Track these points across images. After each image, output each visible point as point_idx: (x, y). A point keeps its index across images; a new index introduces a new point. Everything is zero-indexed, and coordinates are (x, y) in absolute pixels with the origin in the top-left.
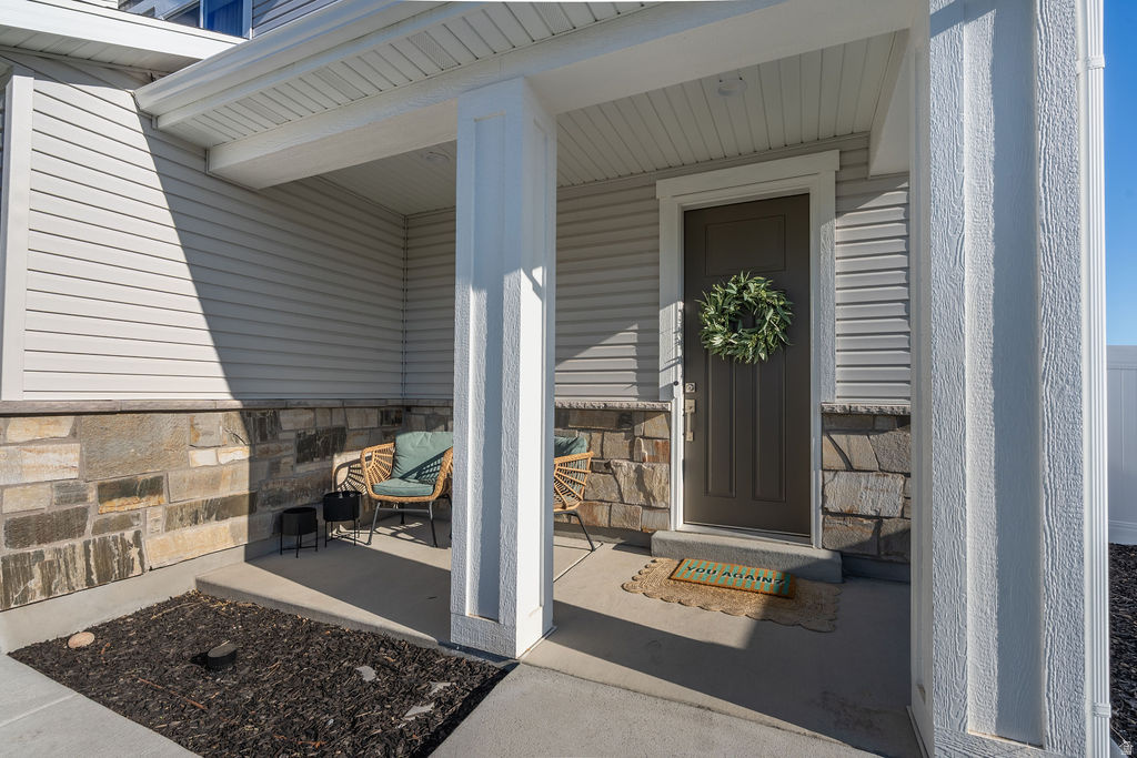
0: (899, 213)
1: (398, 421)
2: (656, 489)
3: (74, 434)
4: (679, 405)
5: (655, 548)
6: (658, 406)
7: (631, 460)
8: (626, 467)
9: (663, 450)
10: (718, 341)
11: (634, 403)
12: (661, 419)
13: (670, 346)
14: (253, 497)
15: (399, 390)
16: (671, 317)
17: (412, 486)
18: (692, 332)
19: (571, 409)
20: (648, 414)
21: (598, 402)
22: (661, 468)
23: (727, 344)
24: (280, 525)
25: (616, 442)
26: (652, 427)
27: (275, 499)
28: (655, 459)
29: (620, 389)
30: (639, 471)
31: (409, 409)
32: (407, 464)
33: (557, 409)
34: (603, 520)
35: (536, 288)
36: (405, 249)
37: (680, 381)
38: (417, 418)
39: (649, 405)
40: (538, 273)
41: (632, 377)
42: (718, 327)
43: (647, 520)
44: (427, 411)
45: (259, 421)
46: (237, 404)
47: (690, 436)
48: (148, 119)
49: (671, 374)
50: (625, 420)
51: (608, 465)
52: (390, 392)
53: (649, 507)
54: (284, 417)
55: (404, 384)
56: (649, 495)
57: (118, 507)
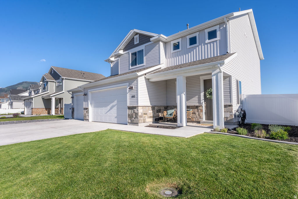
0: (228, 81)
1: (166, 109)
2: (201, 115)
3: (142, 108)
4: (204, 105)
5: (201, 123)
6: (201, 105)
7: (198, 112)
8: (197, 113)
9: (202, 111)
10: (208, 97)
11: (198, 105)
12: (201, 107)
13: (202, 97)
14: (153, 116)
15: (166, 104)
16: (202, 94)
17: (169, 116)
18: (205, 96)
19: (190, 106)
20: (200, 106)
21: (193, 105)
22: (202, 113)
23: (209, 97)
24: (156, 120)
25: (196, 110)
26: (200, 108)
27: (155, 117)
28: (201, 112)
29: (196, 103)
30: (199, 114)
31: (168, 107)
32: (169, 114)
33: (187, 106)
34: (194, 120)
35: (184, 94)
36: (166, 85)
37: (204, 102)
38: (169, 108)
39: (200, 105)
40: (184, 93)
41: (197, 102)
42: (208, 95)
43: (200, 120)
44: (170, 107)
45: (153, 108)
46: (151, 106)
47: (205, 109)
48: (145, 78)
49: (203, 101)
50: (197, 107)
51: (195, 113)
52: (165, 105)
53: (200, 118)
54: (155, 107)
55: (167, 103)
56: (200, 117)
57: (145, 115)
